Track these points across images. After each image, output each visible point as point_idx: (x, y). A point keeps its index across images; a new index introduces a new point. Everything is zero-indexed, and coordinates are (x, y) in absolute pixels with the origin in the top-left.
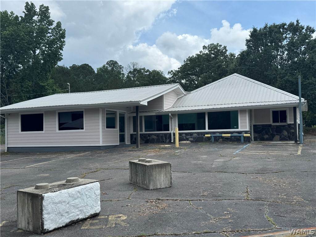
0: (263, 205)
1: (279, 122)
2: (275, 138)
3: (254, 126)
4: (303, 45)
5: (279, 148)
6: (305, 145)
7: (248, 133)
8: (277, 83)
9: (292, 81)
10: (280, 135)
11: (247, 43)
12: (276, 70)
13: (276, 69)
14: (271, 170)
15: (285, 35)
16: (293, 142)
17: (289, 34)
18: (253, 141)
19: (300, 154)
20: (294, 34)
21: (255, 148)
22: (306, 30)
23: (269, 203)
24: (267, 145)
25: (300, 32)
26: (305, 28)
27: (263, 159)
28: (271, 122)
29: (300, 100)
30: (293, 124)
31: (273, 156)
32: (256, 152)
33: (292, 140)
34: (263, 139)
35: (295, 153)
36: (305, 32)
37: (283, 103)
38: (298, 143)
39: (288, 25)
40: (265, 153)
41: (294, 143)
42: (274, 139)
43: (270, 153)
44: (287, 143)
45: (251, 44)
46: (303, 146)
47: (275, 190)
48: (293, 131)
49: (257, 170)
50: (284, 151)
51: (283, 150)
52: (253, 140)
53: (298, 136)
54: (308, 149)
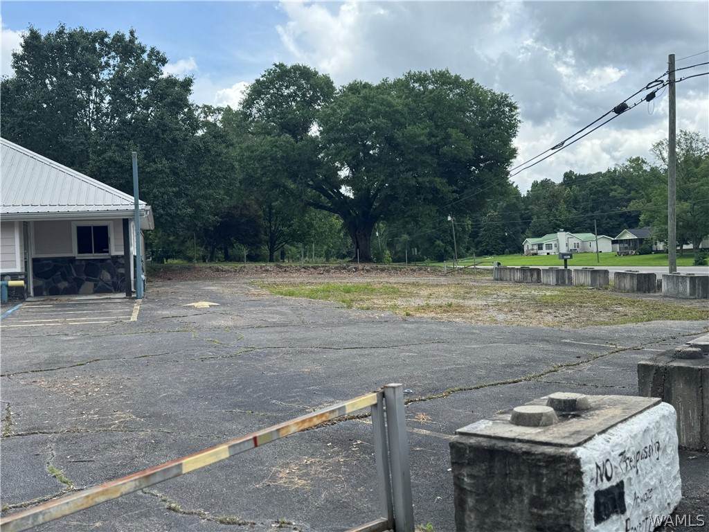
0: (45, 443)
1: (91, 252)
2: (83, 287)
3: (34, 260)
4: (143, 88)
5: (92, 310)
6: (147, 300)
7: (20, 277)
8: (88, 164)
9: (120, 163)
10: (95, 281)
11: (16, 62)
12: (86, 136)
13: (86, 132)
14: (70, 359)
15: (106, 58)
16: (123, 295)
17: (114, 58)
18: (30, 296)
19: (136, 320)
20: (125, 60)
21: (37, 312)
22: (149, 56)
23: (58, 436)
24: (64, 306)
25: (138, 58)
26: (148, 52)
27: (53, 337)
28: (74, 252)
29: (136, 205)
30: (122, 256)
31: (77, 329)
32: (38, 323)
33: (121, 292)
34: (55, 292)
35: (126, 319)
36: (147, 59)
37: (100, 208)
38: (133, 296)
39: (111, 36)
40: (58, 322)
41: (125, 298)
42: (81, 290)
43: (70, 321)
44: (110, 298)
45: (26, 66)
46: (144, 302)
47: (75, 405)
48: (122, 271)
49: (35, 365)
50: (103, 316)
51: (100, 314)
52: (32, 294)
53: (132, 282)
54: (152, 309)
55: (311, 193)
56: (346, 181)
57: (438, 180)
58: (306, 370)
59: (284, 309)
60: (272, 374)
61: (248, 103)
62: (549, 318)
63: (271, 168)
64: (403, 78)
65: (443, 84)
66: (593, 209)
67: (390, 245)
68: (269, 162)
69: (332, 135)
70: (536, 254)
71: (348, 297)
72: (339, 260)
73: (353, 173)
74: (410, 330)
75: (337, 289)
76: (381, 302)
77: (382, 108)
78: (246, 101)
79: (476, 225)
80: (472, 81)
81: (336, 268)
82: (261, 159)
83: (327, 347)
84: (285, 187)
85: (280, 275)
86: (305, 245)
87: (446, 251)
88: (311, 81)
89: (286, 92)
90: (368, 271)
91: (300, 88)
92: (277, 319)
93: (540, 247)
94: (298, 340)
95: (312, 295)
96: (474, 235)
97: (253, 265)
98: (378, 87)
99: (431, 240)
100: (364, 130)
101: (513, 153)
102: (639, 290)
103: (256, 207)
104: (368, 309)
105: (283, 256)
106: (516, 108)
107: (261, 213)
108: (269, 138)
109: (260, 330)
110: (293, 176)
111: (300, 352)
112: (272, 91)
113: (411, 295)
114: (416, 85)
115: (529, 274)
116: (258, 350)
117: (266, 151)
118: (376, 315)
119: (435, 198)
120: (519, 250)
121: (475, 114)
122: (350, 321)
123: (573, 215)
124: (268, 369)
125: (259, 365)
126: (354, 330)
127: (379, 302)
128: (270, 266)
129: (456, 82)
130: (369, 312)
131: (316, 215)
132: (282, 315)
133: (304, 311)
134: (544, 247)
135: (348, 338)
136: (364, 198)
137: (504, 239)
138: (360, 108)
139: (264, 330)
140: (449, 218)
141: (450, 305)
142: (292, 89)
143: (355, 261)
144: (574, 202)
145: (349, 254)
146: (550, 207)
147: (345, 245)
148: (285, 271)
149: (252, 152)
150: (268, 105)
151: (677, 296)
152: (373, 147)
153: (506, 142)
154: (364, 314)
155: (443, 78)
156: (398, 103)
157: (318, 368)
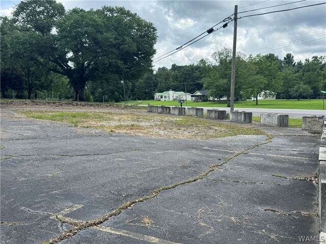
55: (51, 64)
56: (70, 59)
57: (119, 61)
58: (50, 175)
59: (35, 127)
60: (23, 179)
61: (17, 14)
62: (186, 133)
63: (29, 49)
64: (101, 9)
65: (122, 14)
66: (184, 81)
67: (93, 93)
68: (28, 46)
69: (64, 34)
70: (160, 100)
71: (74, 120)
72: (67, 100)
73: (75, 55)
74: (115, 142)
75: (68, 115)
76: (94, 123)
77: (91, 22)
78: (15, 12)
79: (134, 86)
80: (136, 14)
81: (66, 104)
82: (23, 44)
83: (64, 155)
84: (38, 61)
85: (34, 106)
86: (48, 91)
87: (119, 97)
88: (52, 5)
89: (38, 10)
90: (83, 106)
91: (46, 8)
92: (29, 134)
93: (162, 98)
94: (44, 149)
95: (53, 118)
96: (132, 90)
97: (18, 100)
98: (88, 12)
99: (113, 92)
100: (81, 33)
101: (154, 52)
102: (219, 118)
103: (20, 70)
104: (87, 127)
105: (36, 97)
106: (156, 30)
107: (23, 73)
108: (28, 33)
109: (18, 141)
110: (42, 54)
111: (45, 159)
112: (30, 8)
113: (110, 119)
114: (108, 13)
115: (165, 109)
116: (15, 158)
117: (26, 40)
118: (93, 132)
119: (118, 71)
120: (153, 98)
121: (137, 31)
122: (78, 135)
123: (176, 83)
124: (21, 174)
125: (14, 172)
126: (81, 142)
127: (93, 123)
128: (28, 101)
129: (128, 14)
130: (88, 129)
131: (54, 77)
132: (34, 131)
133: (48, 129)
134: (163, 97)
135: (78, 148)
136: (80, 68)
137: (146, 93)
138: (79, 21)
139: (20, 141)
140: (122, 82)
141: (133, 126)
142: (42, 8)
143: (76, 100)
144: (176, 78)
145: (72, 97)
146: (166, 79)
147: (69, 92)
148: (37, 104)
149: (18, 40)
150: (28, 15)
151: (237, 122)
152: (86, 43)
153: (152, 46)
154: (86, 131)
155: (121, 11)
156: (100, 21)
157: (58, 173)
